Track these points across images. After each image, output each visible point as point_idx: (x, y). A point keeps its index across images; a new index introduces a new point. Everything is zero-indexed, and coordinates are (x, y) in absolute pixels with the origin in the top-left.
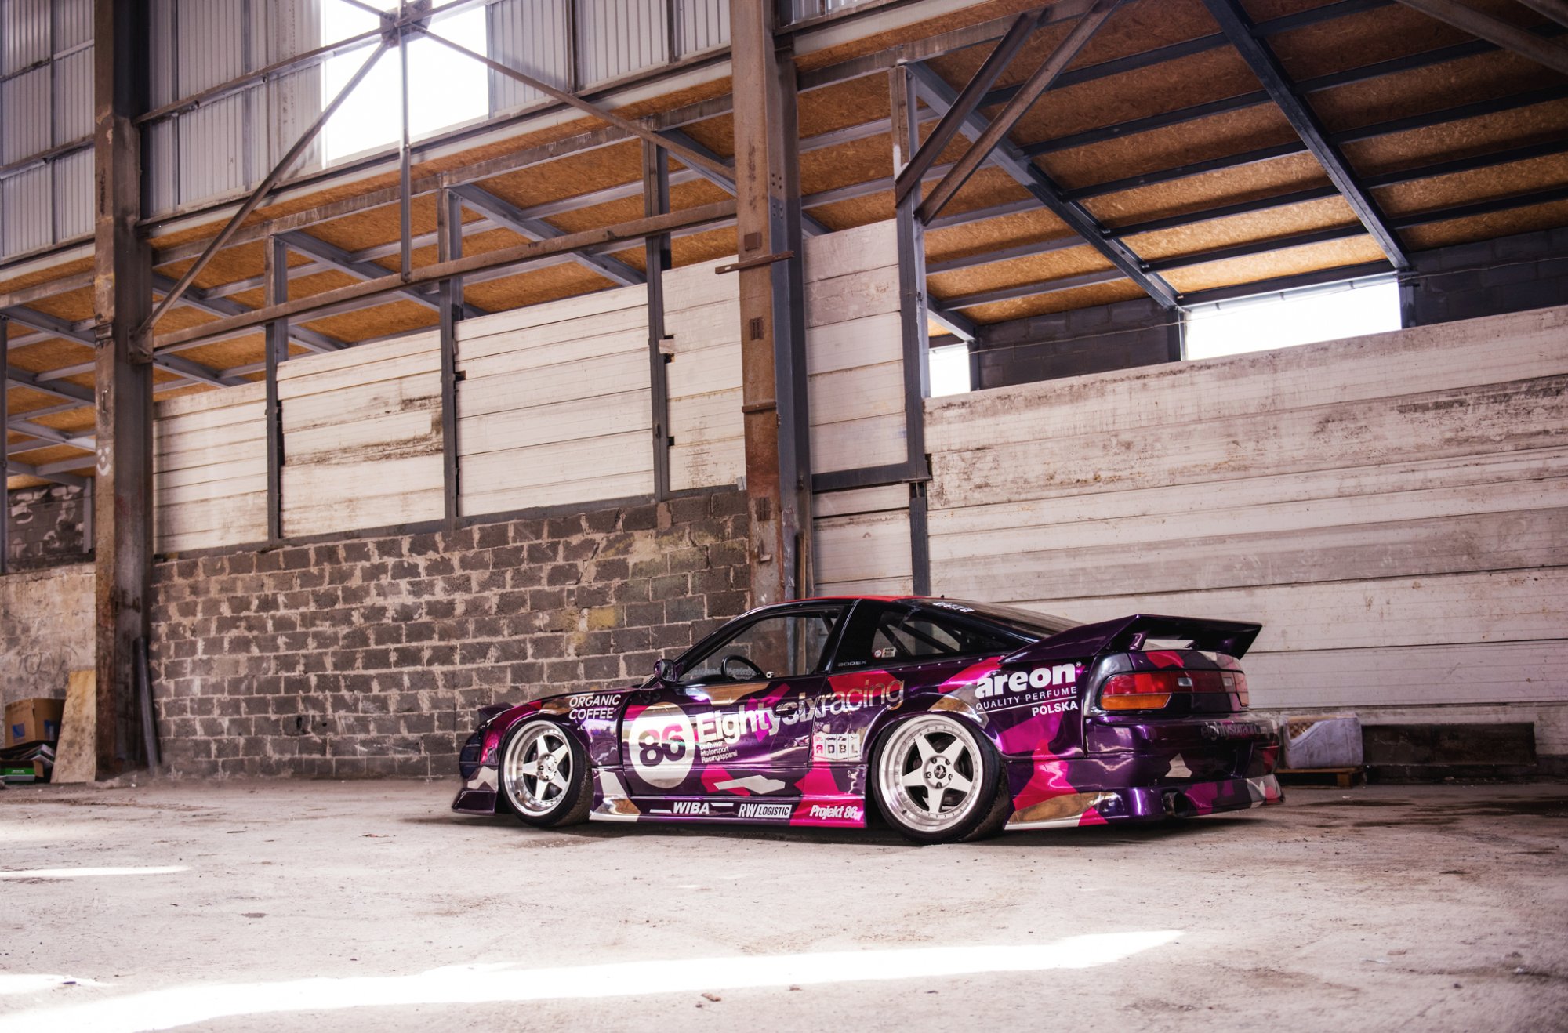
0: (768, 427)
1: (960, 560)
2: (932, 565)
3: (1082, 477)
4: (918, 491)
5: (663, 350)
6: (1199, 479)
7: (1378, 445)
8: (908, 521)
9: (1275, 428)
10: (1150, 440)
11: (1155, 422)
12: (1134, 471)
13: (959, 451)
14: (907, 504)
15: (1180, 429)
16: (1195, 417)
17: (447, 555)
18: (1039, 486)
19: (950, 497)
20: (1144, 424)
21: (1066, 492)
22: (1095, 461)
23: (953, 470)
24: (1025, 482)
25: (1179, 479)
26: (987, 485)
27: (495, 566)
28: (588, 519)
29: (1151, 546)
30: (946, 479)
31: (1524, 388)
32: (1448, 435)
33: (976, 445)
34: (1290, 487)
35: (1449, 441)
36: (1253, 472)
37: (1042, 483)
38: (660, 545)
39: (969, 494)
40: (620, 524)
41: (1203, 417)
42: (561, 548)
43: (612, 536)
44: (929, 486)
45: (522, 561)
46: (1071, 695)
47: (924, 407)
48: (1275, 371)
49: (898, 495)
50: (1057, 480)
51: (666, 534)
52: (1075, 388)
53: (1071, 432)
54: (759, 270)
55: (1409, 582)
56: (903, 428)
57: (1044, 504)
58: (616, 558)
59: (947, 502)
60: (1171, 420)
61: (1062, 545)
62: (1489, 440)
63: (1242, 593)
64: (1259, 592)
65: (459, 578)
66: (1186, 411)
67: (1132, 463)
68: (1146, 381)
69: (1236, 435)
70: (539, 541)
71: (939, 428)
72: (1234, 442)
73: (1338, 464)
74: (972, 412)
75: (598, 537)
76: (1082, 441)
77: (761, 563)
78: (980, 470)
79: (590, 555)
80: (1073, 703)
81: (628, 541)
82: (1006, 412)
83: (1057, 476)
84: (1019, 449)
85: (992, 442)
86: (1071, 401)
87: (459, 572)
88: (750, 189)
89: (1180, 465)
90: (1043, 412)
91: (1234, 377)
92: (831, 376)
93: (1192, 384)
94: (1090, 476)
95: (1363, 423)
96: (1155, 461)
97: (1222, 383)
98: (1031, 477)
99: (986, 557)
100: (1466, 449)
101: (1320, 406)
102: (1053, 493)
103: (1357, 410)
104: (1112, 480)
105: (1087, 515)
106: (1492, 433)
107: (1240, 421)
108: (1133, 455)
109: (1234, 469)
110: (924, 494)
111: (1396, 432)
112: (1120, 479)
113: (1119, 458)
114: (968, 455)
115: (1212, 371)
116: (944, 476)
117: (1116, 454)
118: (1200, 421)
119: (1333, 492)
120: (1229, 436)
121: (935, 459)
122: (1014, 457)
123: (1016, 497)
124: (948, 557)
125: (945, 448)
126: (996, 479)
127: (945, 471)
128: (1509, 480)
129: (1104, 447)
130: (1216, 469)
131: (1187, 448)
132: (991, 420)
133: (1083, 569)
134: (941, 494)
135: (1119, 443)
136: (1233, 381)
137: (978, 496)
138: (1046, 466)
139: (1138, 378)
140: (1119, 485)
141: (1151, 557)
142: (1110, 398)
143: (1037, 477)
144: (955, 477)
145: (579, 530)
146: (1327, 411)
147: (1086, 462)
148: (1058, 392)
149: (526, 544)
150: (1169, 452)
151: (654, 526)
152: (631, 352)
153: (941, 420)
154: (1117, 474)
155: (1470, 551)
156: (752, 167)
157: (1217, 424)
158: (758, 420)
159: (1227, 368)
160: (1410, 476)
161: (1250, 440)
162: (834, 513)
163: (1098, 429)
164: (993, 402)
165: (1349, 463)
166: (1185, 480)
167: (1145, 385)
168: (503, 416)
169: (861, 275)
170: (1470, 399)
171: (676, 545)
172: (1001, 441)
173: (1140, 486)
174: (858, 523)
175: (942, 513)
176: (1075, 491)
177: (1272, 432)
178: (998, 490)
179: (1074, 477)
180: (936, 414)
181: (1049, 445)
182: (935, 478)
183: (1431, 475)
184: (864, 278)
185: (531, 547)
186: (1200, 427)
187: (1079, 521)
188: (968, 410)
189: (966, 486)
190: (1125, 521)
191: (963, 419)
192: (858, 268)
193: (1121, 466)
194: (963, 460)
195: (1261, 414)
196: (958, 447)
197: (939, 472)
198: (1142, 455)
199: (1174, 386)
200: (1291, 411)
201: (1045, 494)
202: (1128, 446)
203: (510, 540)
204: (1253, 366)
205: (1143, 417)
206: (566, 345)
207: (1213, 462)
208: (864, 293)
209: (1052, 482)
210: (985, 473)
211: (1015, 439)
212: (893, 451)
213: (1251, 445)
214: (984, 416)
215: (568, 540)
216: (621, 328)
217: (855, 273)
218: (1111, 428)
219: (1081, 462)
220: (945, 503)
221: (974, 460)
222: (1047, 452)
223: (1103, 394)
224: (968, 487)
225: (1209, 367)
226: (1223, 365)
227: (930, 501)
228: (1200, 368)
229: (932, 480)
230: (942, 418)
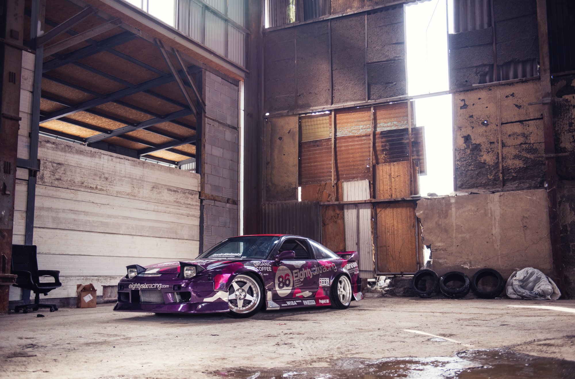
1: (46, 208)
2: (35, 208)
3: (92, 186)
4: (33, 174)
6: (124, 196)
7: (162, 198)
8: (26, 186)
10: (113, 179)
11: (114, 173)
12: (107, 188)
13: (51, 162)
14: (27, 178)
15: (121, 178)
16: (124, 175)
18: (78, 185)
19: (46, 180)
20: (111, 173)
21: (87, 190)
22: (97, 181)
23: (48, 170)
24: (74, 182)
25: (119, 195)
26: (60, 179)
29: (109, 216)
30: (45, 172)
31: (188, 191)
32: (175, 200)
33: (56, 162)
34: (144, 205)
35: (175, 201)
36: (137, 198)
37: (79, 184)
39: (53, 181)
44: (38, 173)
47: (38, 138)
48: (144, 168)
49: (24, 174)
50: (85, 184)
52: (92, 152)
53: (90, 168)
55: (165, 239)
57: (79, 193)
59: (44, 182)
60: (118, 174)
61: (83, 210)
62: (181, 203)
63: (131, 237)
64: (135, 237)
66: (122, 172)
67: (107, 185)
68: (113, 158)
71: (43, 149)
72: (133, 187)
73: (154, 201)
74: (57, 148)
76: (94, 173)
78: (59, 173)
82: (69, 152)
83: (84, 183)
84: (73, 169)
85: (63, 162)
86: (91, 157)
89: (120, 190)
90: (82, 157)
91: (134, 166)
93: (124, 164)
94: (95, 186)
95: (160, 191)
96: (113, 186)
97: (131, 166)
98: (76, 181)
99: (56, 209)
100: (177, 204)
101: (152, 182)
102: (82, 189)
103: (160, 186)
104: (101, 190)
105: (92, 200)
106: (182, 201)
107: (135, 181)
108: (108, 183)
109: (132, 196)
110: (35, 176)
111: (167, 196)
112: (103, 190)
113: (104, 182)
114: (55, 165)
115: (129, 161)
117: (103, 181)
118: (125, 177)
119: (152, 209)
120: (132, 184)
121: (42, 162)
122: (72, 172)
123: (70, 187)
124: (42, 206)
125: (45, 159)
126: (64, 178)
127: (45, 169)
128: (183, 215)
129: (100, 177)
130: (128, 194)
131: (122, 185)
132: (63, 154)
133: (89, 220)
134: (42, 178)
135: (104, 177)
136: (134, 167)
137: (56, 182)
139: (111, 156)
140: (103, 192)
141: (108, 220)
142: (102, 160)
143: (78, 182)
144: (48, 172)
146: (154, 184)
148: (88, 151)
150: (117, 185)
153: (44, 146)
154: (103, 188)
155: (176, 233)
157: (130, 180)
159: (133, 162)
160: (167, 209)
161: (137, 187)
164: (65, 146)
165: (156, 202)
170: (179, 191)
172: (66, 163)
173: (108, 194)
175: (42, 186)
176: (89, 190)
177: (142, 187)
178: (64, 183)
179: (90, 185)
180: (43, 143)
182: (41, 170)
183: (171, 210)
186: (126, 179)
187: (90, 202)
188: (56, 146)
190: (103, 206)
191: (53, 149)
193: (104, 186)
194: (53, 166)
195: (140, 180)
196: (50, 160)
197: (42, 169)
198: (110, 184)
199: (120, 163)
200: (147, 182)
201: (80, 189)
202: (107, 179)
205: (111, 170)
209: (83, 185)
210: (60, 174)
211: (71, 164)
212: (24, 153)
213: (137, 189)
214: (61, 151)
218: (101, 171)
219: (93, 180)
220: (43, 183)
221: (57, 168)
222: (82, 173)
223: (100, 158)
224: (53, 178)
225: (129, 160)
226: (132, 161)
227: (38, 180)
228: (127, 159)
229: (39, 171)
230: (45, 146)
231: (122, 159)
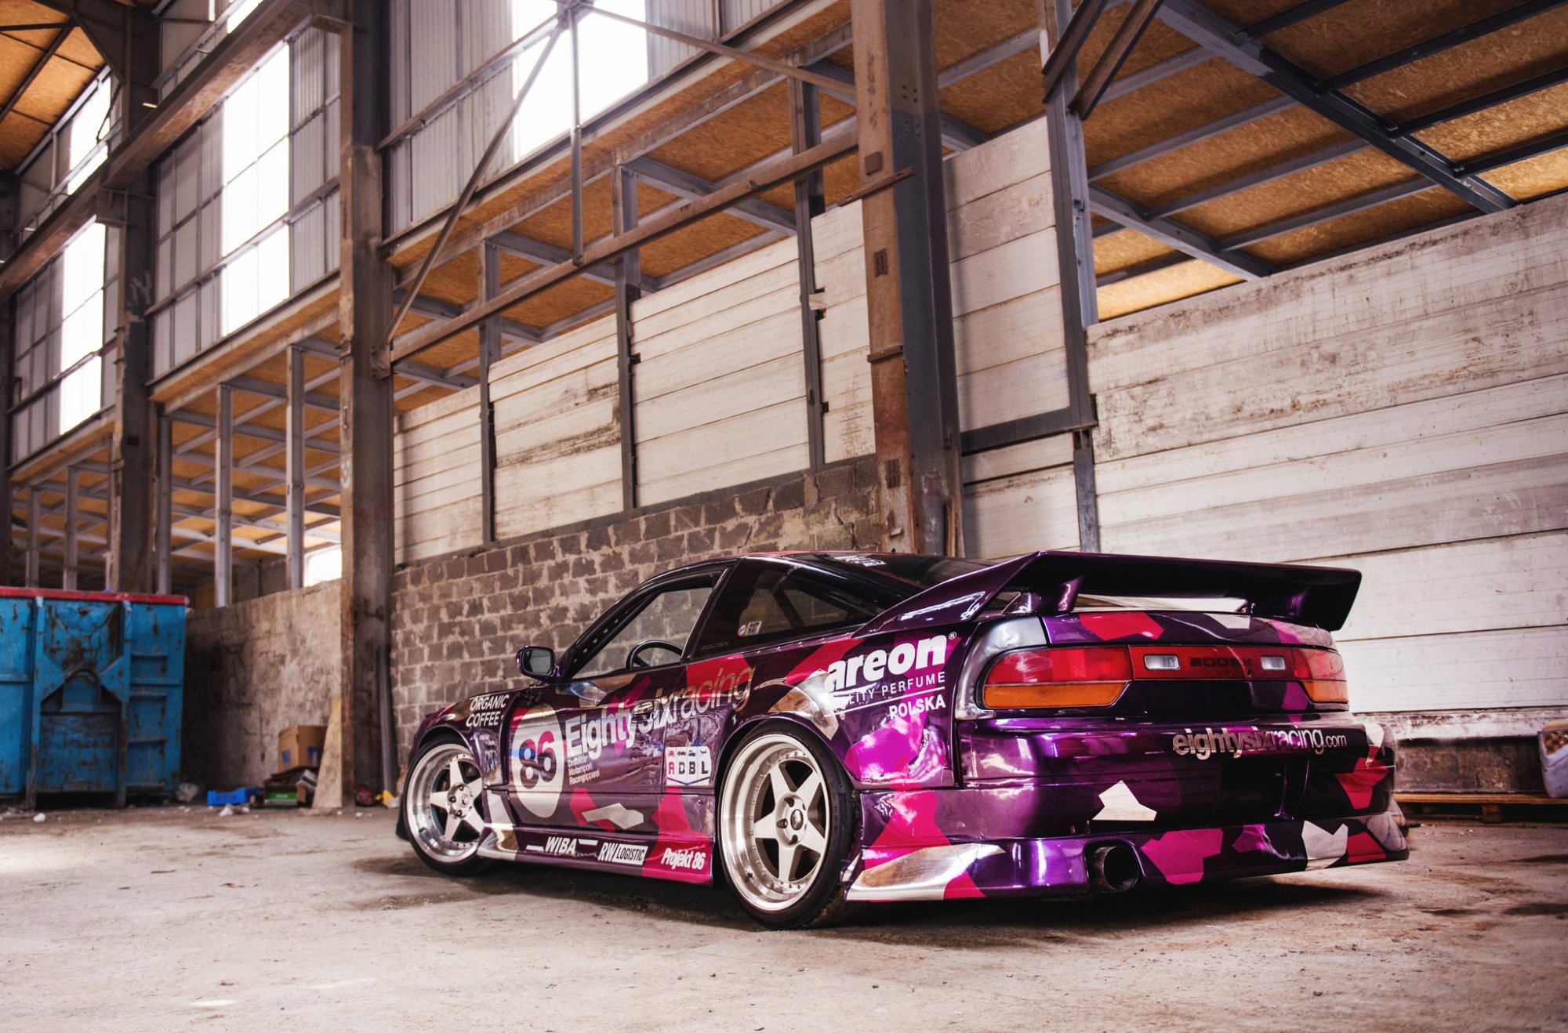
0: (896, 376)
1: (1133, 521)
2: (1103, 531)
3: (1276, 406)
4: (1082, 439)
5: (814, 306)
6: (1430, 393)
8: (1073, 478)
9: (1531, 313)
10: (1361, 348)
11: (1366, 325)
12: (1342, 391)
13: (1127, 387)
14: (1070, 459)
15: (1400, 330)
16: (1420, 311)
17: (618, 549)
18: (1224, 422)
19: (1119, 445)
20: (1352, 328)
21: (1258, 426)
22: (1291, 383)
23: (1122, 412)
24: (1207, 419)
25: (1403, 397)
27: (660, 558)
28: (741, 501)
30: (1114, 423)
33: (1147, 378)
36: (1503, 378)
37: (1227, 417)
38: (807, 525)
39: (1141, 439)
40: (771, 504)
41: (1430, 310)
42: (717, 535)
43: (763, 518)
44: (1095, 434)
45: (682, 552)
46: (937, 685)
47: (1087, 341)
48: (1527, 236)
49: (1061, 447)
50: (1247, 410)
51: (813, 511)
52: (1263, 293)
53: (1261, 348)
54: (881, 195)
56: (1064, 366)
57: (1231, 444)
58: (767, 542)
59: (1117, 451)
60: (1388, 319)
61: (1257, 495)
63: (1498, 544)
64: (1520, 543)
65: (628, 574)
66: (1407, 305)
67: (1340, 381)
68: (1352, 271)
69: (1476, 329)
70: (698, 529)
71: (1104, 361)
72: (1474, 339)
74: (1141, 337)
75: (751, 520)
76: (1275, 359)
77: (892, 537)
78: (1153, 408)
79: (744, 541)
80: (940, 697)
81: (777, 523)
82: (1181, 333)
83: (1246, 407)
84: (1197, 377)
85: (1166, 371)
86: (1260, 310)
87: (628, 567)
88: (871, 104)
89: (1403, 378)
90: (1226, 327)
91: (1470, 251)
92: (984, 314)
93: (1413, 268)
94: (1287, 403)
96: (1368, 376)
97: (1454, 261)
98: (1214, 410)
99: (1164, 516)
102: (1242, 430)
104: (1316, 405)
107: (1481, 310)
108: (1340, 370)
109: (1476, 376)
110: (1090, 445)
112: (1325, 403)
113: (1322, 376)
114: (1138, 391)
115: (1439, 247)
116: (1112, 420)
117: (1318, 371)
118: (1426, 315)
120: (1467, 331)
121: (1100, 400)
122: (1192, 388)
123: (1197, 439)
124: (1120, 518)
125: (1112, 385)
126: (1172, 418)
127: (1113, 414)
129: (1303, 364)
130: (1451, 378)
131: (1411, 353)
132: (1163, 345)
133: (1283, 524)
134: (1108, 442)
135: (1322, 357)
136: (1469, 258)
137: (1152, 442)
138: (1232, 395)
139: (1342, 269)
140: (1325, 412)
141: (1369, 503)
142: (1307, 299)
143: (1221, 411)
144: (1124, 419)
145: (733, 513)
147: (1281, 386)
148: (1243, 300)
149: (686, 533)
150: (1388, 362)
151: (802, 504)
152: (785, 312)
153: (1106, 351)
154: (1321, 397)
156: (871, 79)
157: (1449, 318)
158: (886, 368)
159: (1459, 241)
161: (1496, 334)
162: (993, 475)
163: (1295, 342)
164: (1166, 321)
166: (1412, 397)
167: (1351, 277)
168: (674, 396)
169: (1011, 189)
171: (823, 524)
172: (1176, 369)
173: (1351, 410)
174: (1018, 485)
175: (1112, 465)
176: (1268, 425)
177: (1526, 320)
178: (1176, 432)
179: (1267, 407)
180: (1100, 345)
181: (1234, 368)
182: (1101, 423)
184: (1015, 192)
185: (691, 535)
186: (1426, 324)
187: (1275, 463)
188: (1137, 335)
189: (1138, 429)
190: (1333, 458)
191: (1131, 346)
192: (1007, 183)
193: (1326, 387)
194: (1132, 398)
195: (1510, 297)
196: (1127, 382)
197: (1105, 415)
198: (1352, 370)
199: (1389, 274)
200: (1553, 288)
201: (1232, 432)
202: (1333, 359)
203: (672, 529)
204: (1494, 234)
205: (1352, 319)
206: (727, 313)
207: (1446, 370)
208: (1016, 210)
209: (1239, 415)
210: (1158, 412)
211: (1193, 365)
212: (1054, 396)
213: (1499, 341)
214: (1156, 341)
215: (724, 525)
216: (776, 287)
217: (1005, 188)
218: (1311, 338)
219: (1275, 387)
220: (1114, 453)
221: (1146, 396)
222: (1231, 377)
223: (1298, 296)
224: (1140, 431)
225: (1435, 243)
226: (1454, 236)
227: (1097, 452)
228: (1424, 245)
229: (1098, 425)
230: (1107, 348)
231: (1398, 253)
